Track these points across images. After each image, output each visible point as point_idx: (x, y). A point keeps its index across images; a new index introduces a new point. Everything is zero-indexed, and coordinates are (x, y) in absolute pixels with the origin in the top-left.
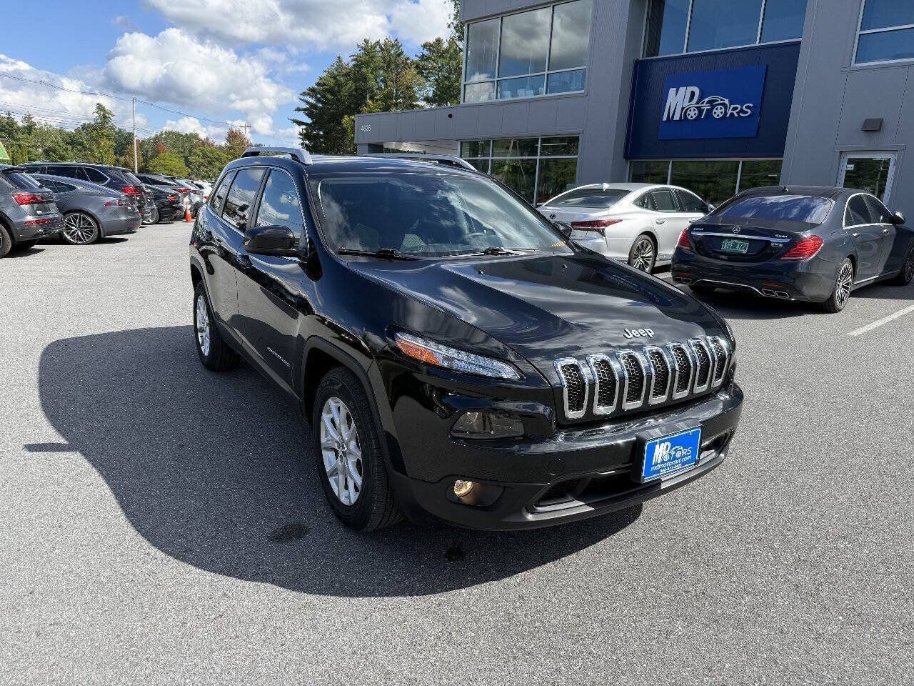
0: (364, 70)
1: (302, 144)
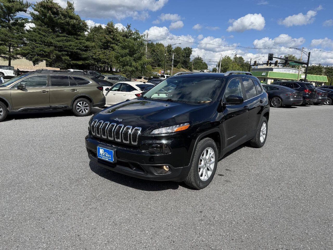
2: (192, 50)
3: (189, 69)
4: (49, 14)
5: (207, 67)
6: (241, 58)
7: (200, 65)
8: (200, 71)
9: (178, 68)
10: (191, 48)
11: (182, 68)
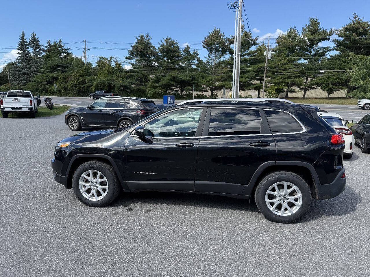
4: (354, 35)
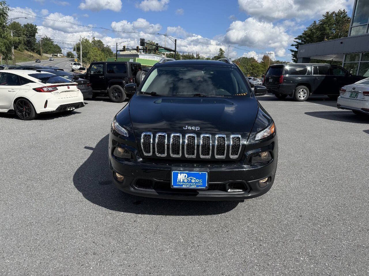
0: (325, 26)
1: (293, 59)
2: (37, 27)
3: (37, 52)
5: (61, 51)
6: (100, 42)
7: (51, 48)
8: (53, 55)
9: (19, 50)
10: (35, 25)
11: (26, 51)
